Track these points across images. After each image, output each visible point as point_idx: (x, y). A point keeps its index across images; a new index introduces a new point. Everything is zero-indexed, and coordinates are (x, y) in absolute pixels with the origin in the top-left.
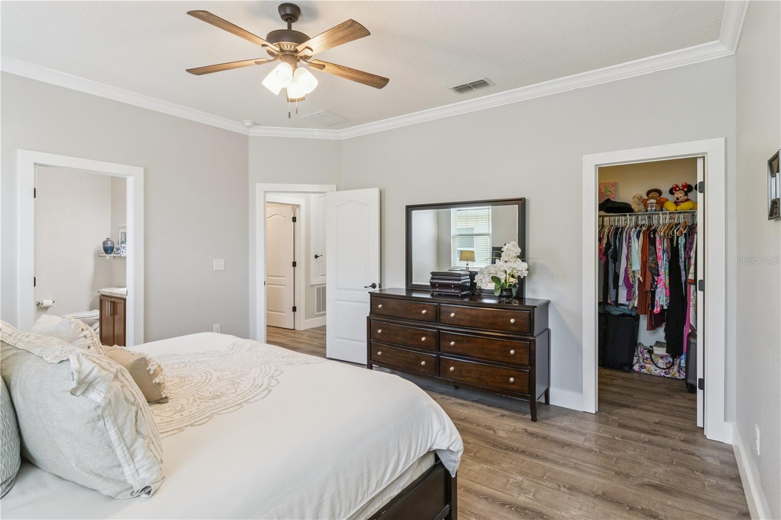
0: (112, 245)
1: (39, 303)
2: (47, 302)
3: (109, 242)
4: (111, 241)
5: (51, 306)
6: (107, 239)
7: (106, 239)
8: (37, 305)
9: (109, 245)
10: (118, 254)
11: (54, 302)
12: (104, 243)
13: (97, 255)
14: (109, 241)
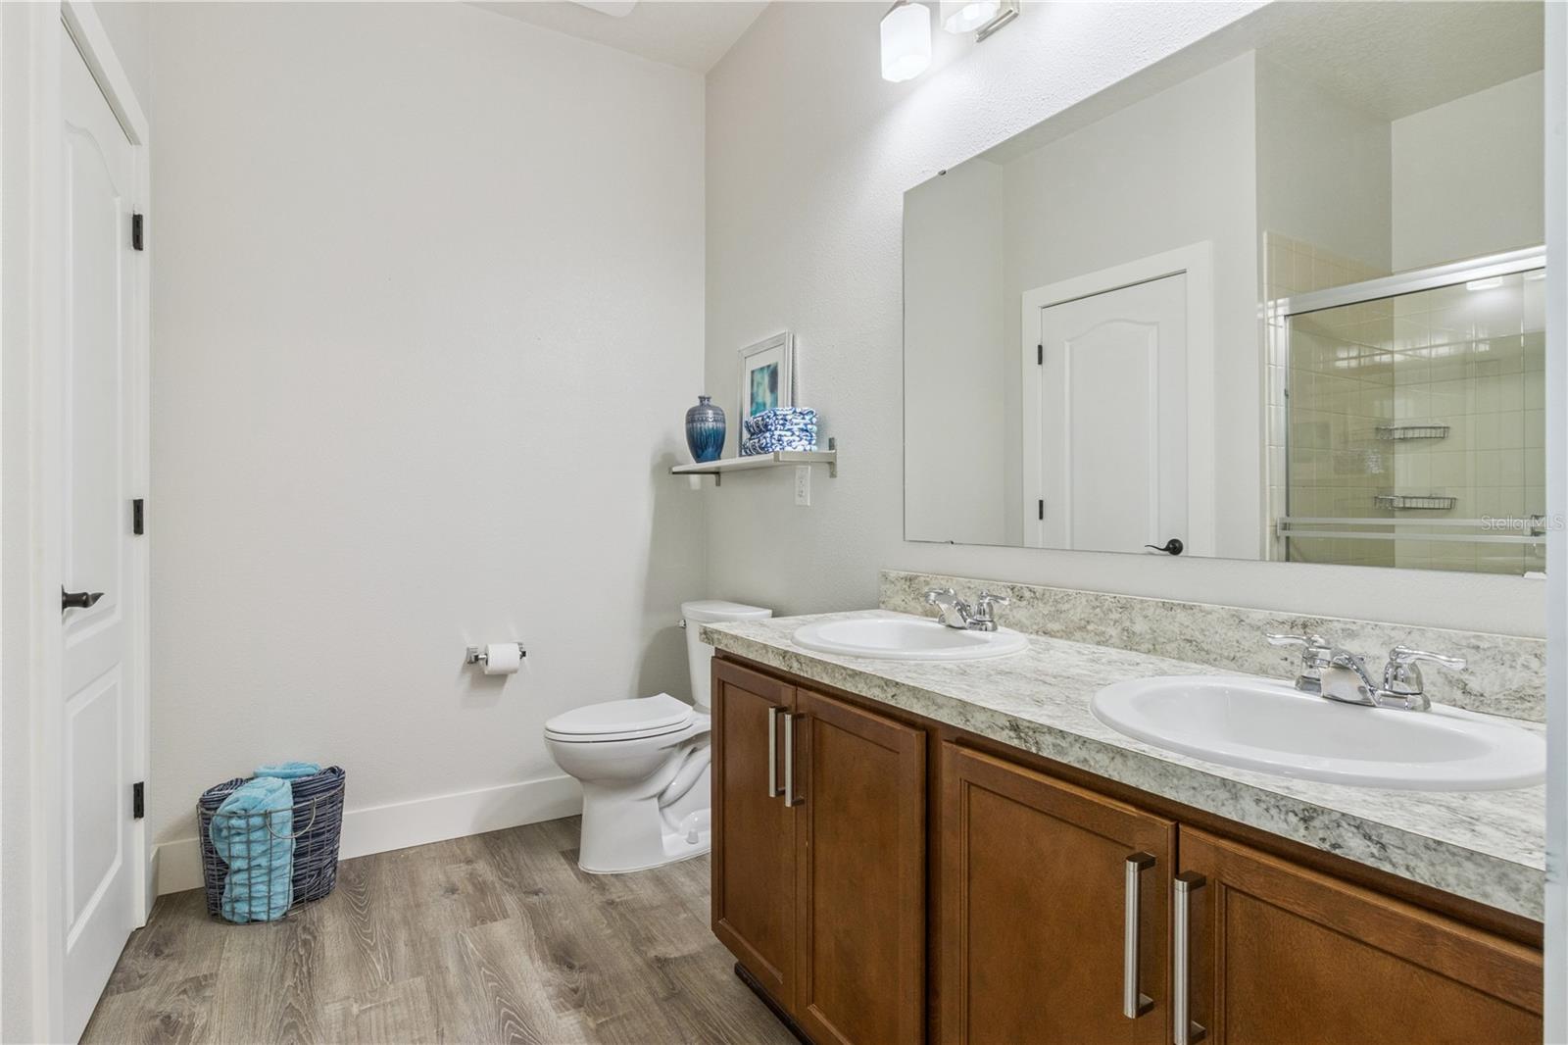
0: (720, 425)
1: (477, 658)
2: (501, 656)
3: (710, 413)
4: (718, 412)
5: (515, 671)
6: (702, 399)
7: (697, 403)
8: (470, 662)
9: (710, 425)
10: (764, 449)
11: (524, 654)
12: (693, 417)
13: (667, 471)
14: (710, 407)
